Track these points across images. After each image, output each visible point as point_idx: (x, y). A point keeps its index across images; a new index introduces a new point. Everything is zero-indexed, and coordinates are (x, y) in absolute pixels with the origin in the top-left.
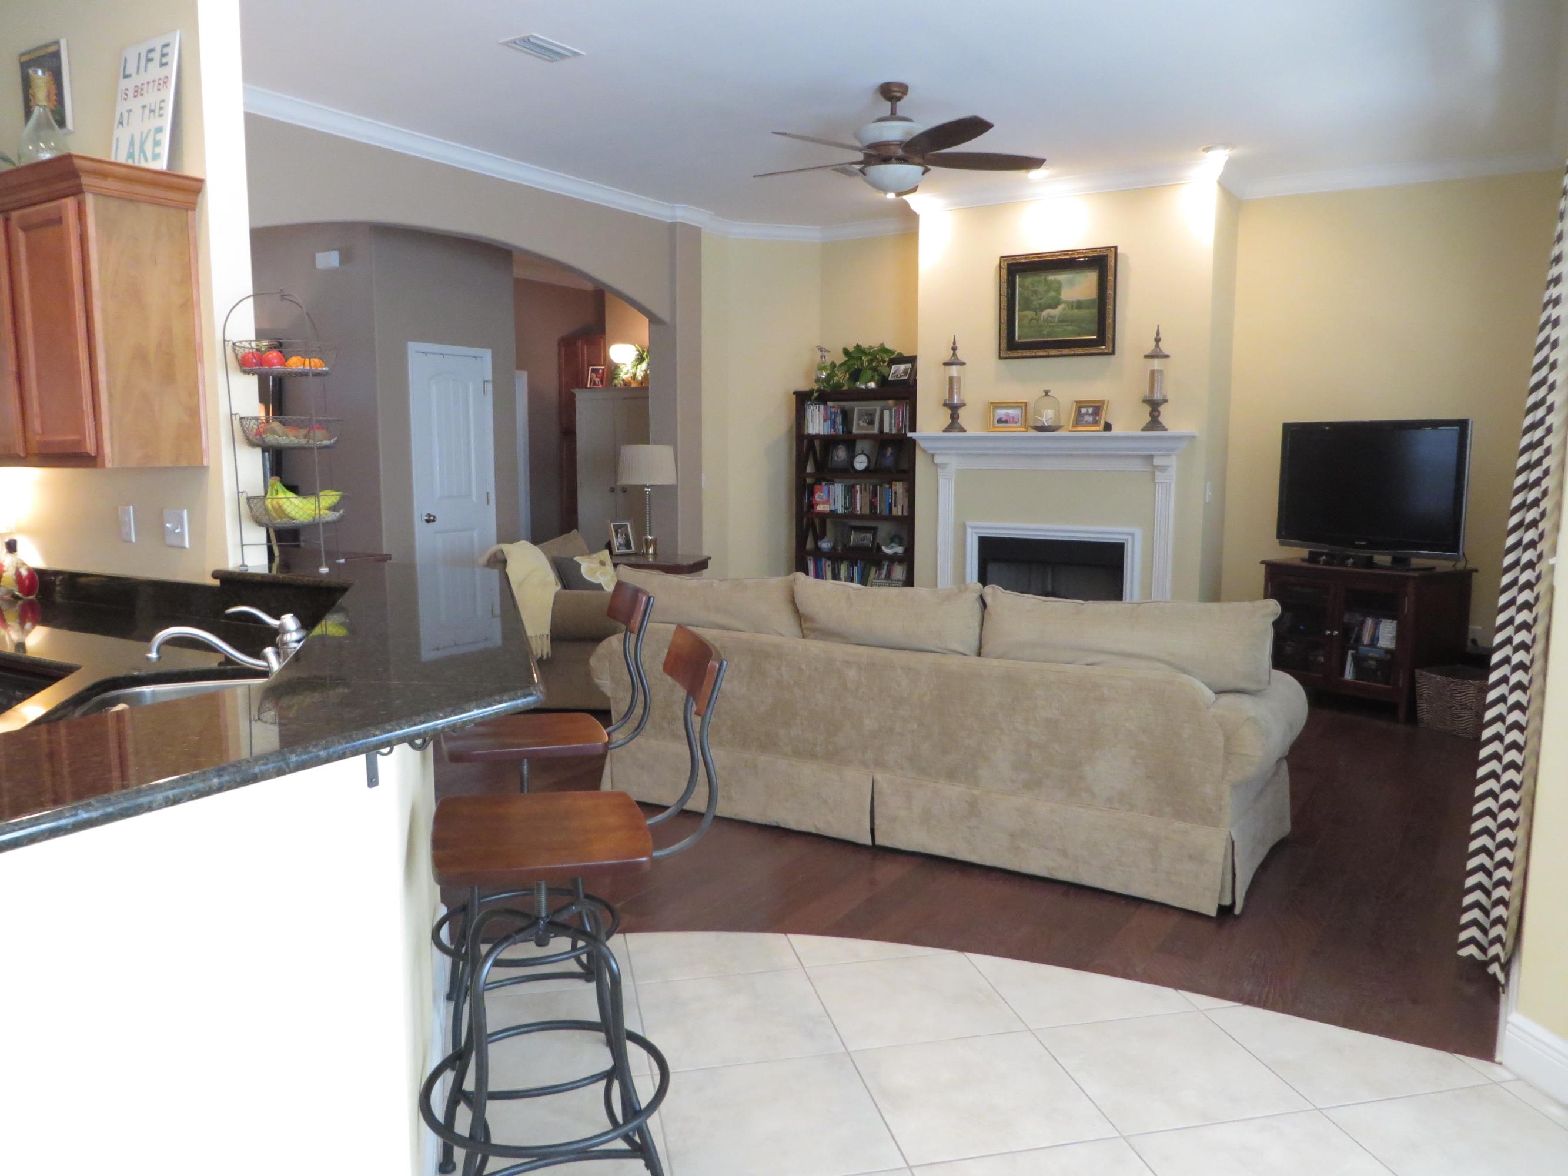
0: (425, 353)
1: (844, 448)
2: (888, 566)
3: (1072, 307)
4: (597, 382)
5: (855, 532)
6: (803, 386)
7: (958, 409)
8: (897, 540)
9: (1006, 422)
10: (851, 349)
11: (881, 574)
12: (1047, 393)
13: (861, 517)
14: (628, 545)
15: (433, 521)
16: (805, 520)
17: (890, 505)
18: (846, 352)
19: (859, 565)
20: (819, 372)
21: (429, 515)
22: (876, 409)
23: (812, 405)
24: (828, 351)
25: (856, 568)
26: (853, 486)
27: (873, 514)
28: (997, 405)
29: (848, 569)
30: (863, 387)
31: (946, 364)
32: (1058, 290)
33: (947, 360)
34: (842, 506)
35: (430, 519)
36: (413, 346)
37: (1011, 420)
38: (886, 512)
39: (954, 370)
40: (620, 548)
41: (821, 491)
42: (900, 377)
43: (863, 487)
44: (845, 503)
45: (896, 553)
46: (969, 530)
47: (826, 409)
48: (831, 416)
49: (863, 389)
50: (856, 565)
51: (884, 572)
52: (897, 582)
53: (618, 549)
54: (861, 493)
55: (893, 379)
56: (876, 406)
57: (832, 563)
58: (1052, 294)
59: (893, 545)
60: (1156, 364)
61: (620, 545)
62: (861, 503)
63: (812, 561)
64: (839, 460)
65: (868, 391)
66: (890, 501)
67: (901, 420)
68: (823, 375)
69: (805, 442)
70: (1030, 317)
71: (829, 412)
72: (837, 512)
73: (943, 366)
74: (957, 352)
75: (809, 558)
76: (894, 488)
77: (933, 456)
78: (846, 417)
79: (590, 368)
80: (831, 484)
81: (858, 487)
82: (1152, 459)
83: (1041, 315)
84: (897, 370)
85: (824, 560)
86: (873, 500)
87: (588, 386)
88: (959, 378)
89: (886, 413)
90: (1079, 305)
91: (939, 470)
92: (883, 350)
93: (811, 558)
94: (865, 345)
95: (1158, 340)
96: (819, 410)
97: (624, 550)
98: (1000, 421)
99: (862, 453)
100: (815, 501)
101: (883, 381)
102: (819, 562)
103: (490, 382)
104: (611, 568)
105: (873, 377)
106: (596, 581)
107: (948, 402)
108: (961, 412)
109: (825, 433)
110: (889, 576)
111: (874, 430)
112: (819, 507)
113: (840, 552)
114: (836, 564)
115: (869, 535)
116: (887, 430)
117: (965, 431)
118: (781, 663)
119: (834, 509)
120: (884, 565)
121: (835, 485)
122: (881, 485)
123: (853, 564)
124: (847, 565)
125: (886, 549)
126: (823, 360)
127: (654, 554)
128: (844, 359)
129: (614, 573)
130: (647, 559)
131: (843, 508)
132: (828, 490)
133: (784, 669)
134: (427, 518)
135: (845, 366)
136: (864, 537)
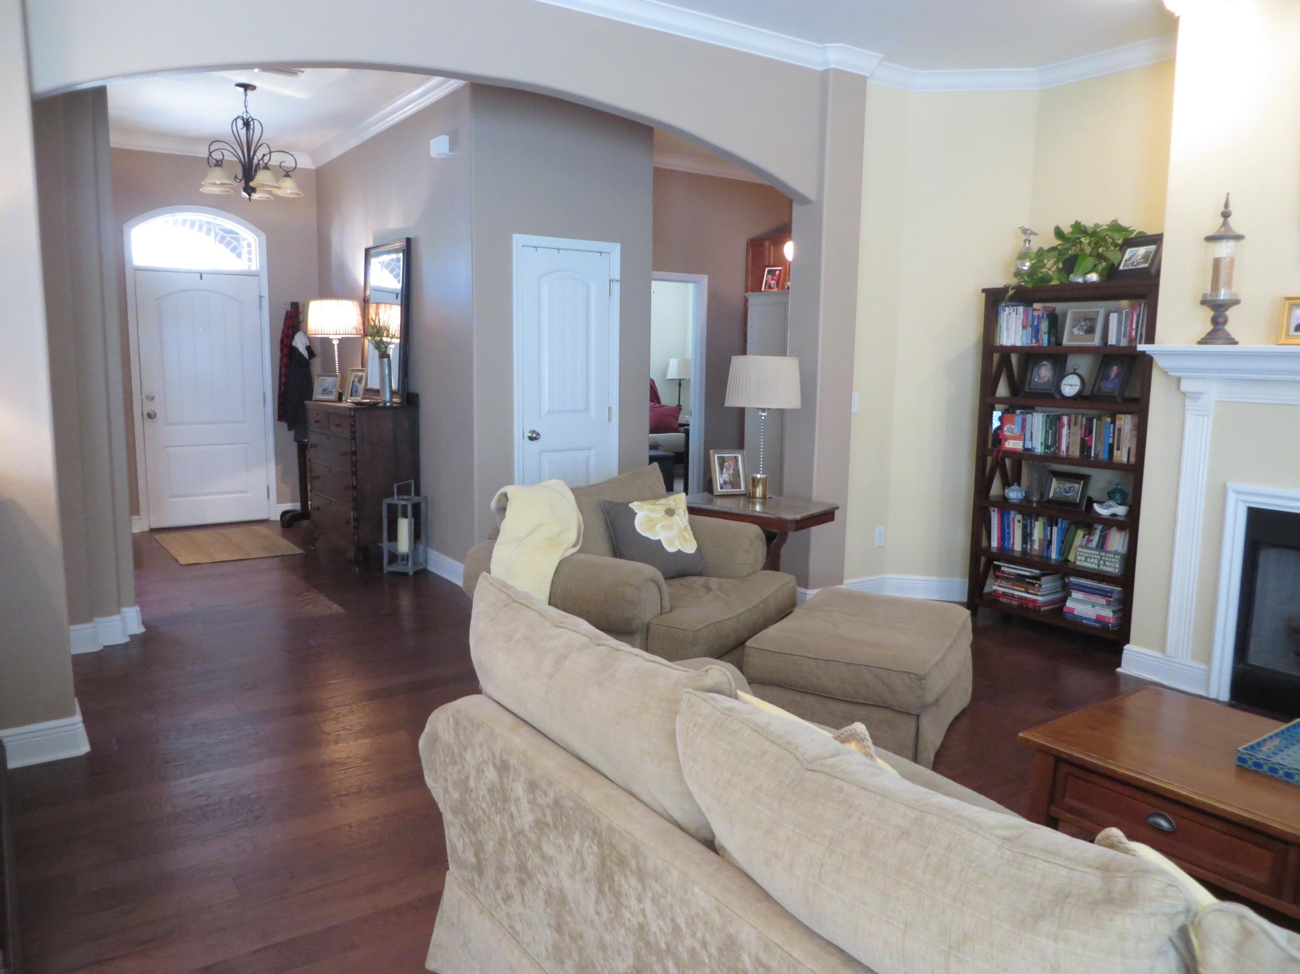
0: (536, 247)
2: (1102, 531)
4: (772, 286)
5: (1057, 480)
6: (998, 282)
7: (1226, 310)
8: (1118, 496)
10: (1067, 229)
11: (1092, 541)
13: (1068, 460)
14: (735, 483)
15: (536, 439)
16: (989, 459)
17: (1111, 446)
18: (1059, 233)
19: (1059, 525)
20: (1019, 262)
21: (534, 432)
22: (1098, 312)
23: (1008, 306)
24: (1035, 234)
25: (1055, 529)
26: (1059, 418)
27: (1085, 458)
29: (1045, 529)
30: (1080, 280)
31: (1210, 239)
33: (1211, 232)
34: (1042, 443)
35: (534, 437)
36: (519, 240)
38: (1104, 456)
39: (1224, 249)
40: (724, 486)
41: (1013, 423)
42: (1136, 266)
43: (1073, 419)
44: (1046, 439)
45: (1114, 515)
46: (1232, 497)
47: (1026, 313)
48: (1033, 322)
49: (1079, 283)
50: (1056, 525)
51: (1096, 538)
52: (1112, 556)
53: (721, 488)
54: (1069, 428)
55: (1124, 268)
56: (1099, 308)
57: (1023, 518)
59: (1111, 503)
61: (725, 483)
62: (1068, 442)
63: (996, 513)
64: (1041, 381)
65: (1087, 285)
66: (1111, 441)
67: (1134, 326)
68: (1025, 266)
69: (996, 357)
71: (1030, 318)
72: (1034, 451)
73: (1205, 243)
74: (1230, 220)
75: (992, 509)
76: (1118, 423)
77: (1179, 379)
78: (1055, 323)
79: (767, 269)
80: (1027, 413)
81: (1065, 419)
84: (1132, 256)
85: (1012, 513)
86: (1086, 438)
87: (763, 289)
88: (1232, 260)
89: (1114, 318)
91: (1188, 402)
92: (1116, 227)
93: (997, 509)
94: (1089, 222)
96: (1016, 314)
97: (728, 490)
99: (1075, 373)
100: (1004, 435)
101: (1112, 273)
102: (1006, 516)
103: (617, 281)
104: (682, 518)
105: (1095, 266)
106: (653, 537)
107: (1208, 298)
108: (1231, 313)
109: (1025, 345)
110: (1102, 545)
111: (1093, 341)
112: (1009, 444)
113: (1035, 505)
114: (1029, 520)
115: (1077, 486)
116: (1112, 341)
117: (1236, 343)
118: (644, 890)
119: (1030, 447)
120: (1096, 529)
121: (1035, 414)
122: (1099, 418)
123: (1051, 522)
124: (1044, 524)
125: (1101, 508)
126: (1027, 245)
127: (764, 497)
128: (1056, 242)
129: (686, 526)
130: (754, 504)
131: (1043, 447)
132: (1024, 421)
133: (648, 906)
134: (530, 435)
135: (1057, 252)
136: (1070, 488)
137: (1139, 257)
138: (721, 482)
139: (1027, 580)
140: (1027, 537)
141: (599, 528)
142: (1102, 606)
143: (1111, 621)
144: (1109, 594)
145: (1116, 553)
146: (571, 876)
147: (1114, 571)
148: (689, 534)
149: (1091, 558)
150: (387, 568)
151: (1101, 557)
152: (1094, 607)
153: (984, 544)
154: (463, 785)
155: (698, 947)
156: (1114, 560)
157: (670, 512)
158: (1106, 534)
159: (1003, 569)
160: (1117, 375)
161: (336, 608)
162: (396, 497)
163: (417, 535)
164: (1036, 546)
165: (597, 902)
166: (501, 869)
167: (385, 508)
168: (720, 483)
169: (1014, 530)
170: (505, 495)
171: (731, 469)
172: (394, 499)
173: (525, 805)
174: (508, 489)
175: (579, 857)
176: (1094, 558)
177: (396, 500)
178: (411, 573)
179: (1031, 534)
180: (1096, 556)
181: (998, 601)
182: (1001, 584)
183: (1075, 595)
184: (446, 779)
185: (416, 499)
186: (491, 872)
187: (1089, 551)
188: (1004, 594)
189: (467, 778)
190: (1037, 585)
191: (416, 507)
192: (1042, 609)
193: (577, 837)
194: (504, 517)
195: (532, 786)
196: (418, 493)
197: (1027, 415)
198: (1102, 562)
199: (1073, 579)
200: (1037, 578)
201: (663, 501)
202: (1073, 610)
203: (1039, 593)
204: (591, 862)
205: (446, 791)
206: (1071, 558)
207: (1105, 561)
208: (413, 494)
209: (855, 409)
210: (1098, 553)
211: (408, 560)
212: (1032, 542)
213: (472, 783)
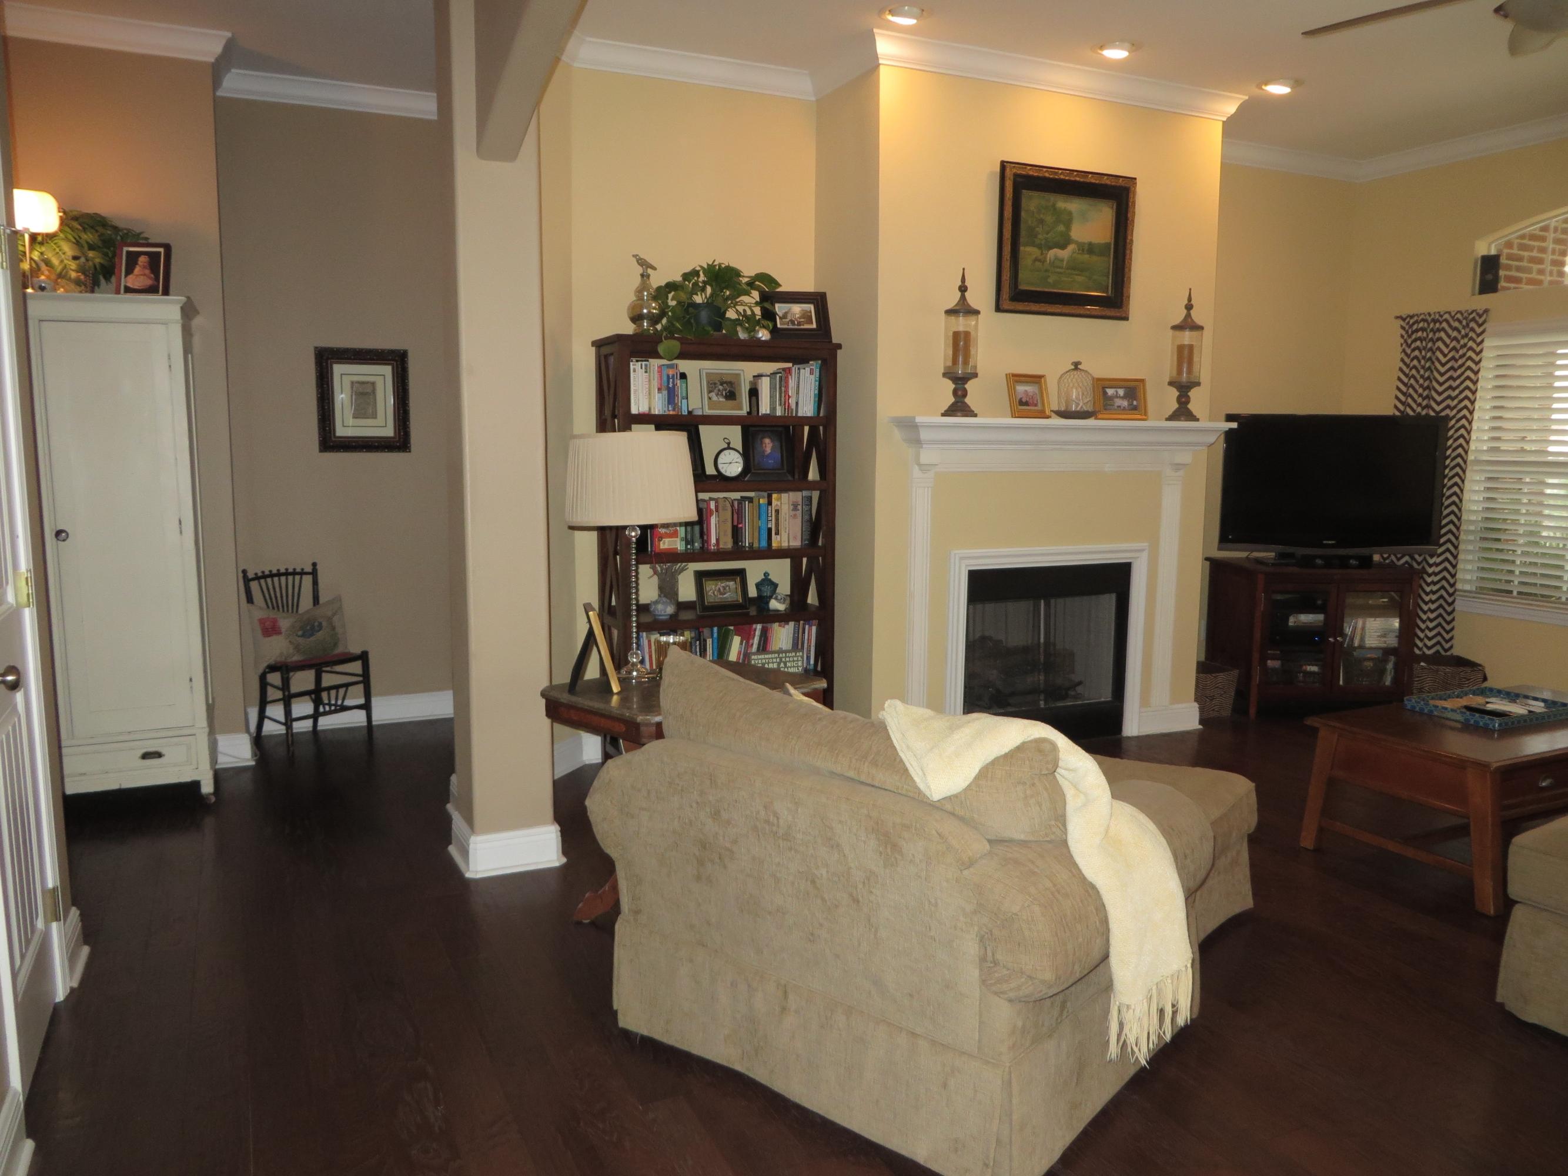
5: (708, 581)
8: (766, 588)
12: (1076, 365)
13: (721, 555)
17: (769, 532)
19: (715, 636)
24: (654, 268)
25: (710, 641)
27: (738, 549)
31: (950, 312)
32: (1068, 225)
33: (954, 305)
37: (1031, 401)
38: (761, 544)
39: (961, 322)
42: (801, 324)
43: (721, 504)
46: (956, 562)
47: (660, 371)
48: (666, 383)
50: (711, 636)
52: (794, 654)
54: (717, 515)
55: (783, 327)
56: (740, 370)
58: (1061, 228)
60: (1187, 337)
62: (715, 533)
66: (769, 526)
67: (791, 393)
70: (1034, 256)
71: (665, 378)
73: (947, 315)
76: (775, 503)
81: (713, 505)
83: (1047, 254)
84: (792, 313)
86: (738, 525)
88: (967, 334)
89: (764, 382)
95: (1189, 307)
96: (652, 371)
99: (729, 448)
100: (658, 533)
101: (772, 329)
109: (661, 413)
112: (664, 543)
115: (732, 584)
116: (765, 408)
117: (975, 415)
124: (691, 638)
126: (647, 280)
131: (683, 543)
136: (724, 588)
147: (797, 671)
149: (769, 663)
151: (781, 659)
156: (795, 659)
176: (773, 663)
180: (775, 660)
187: (765, 656)
198: (782, 665)
207: (785, 663)
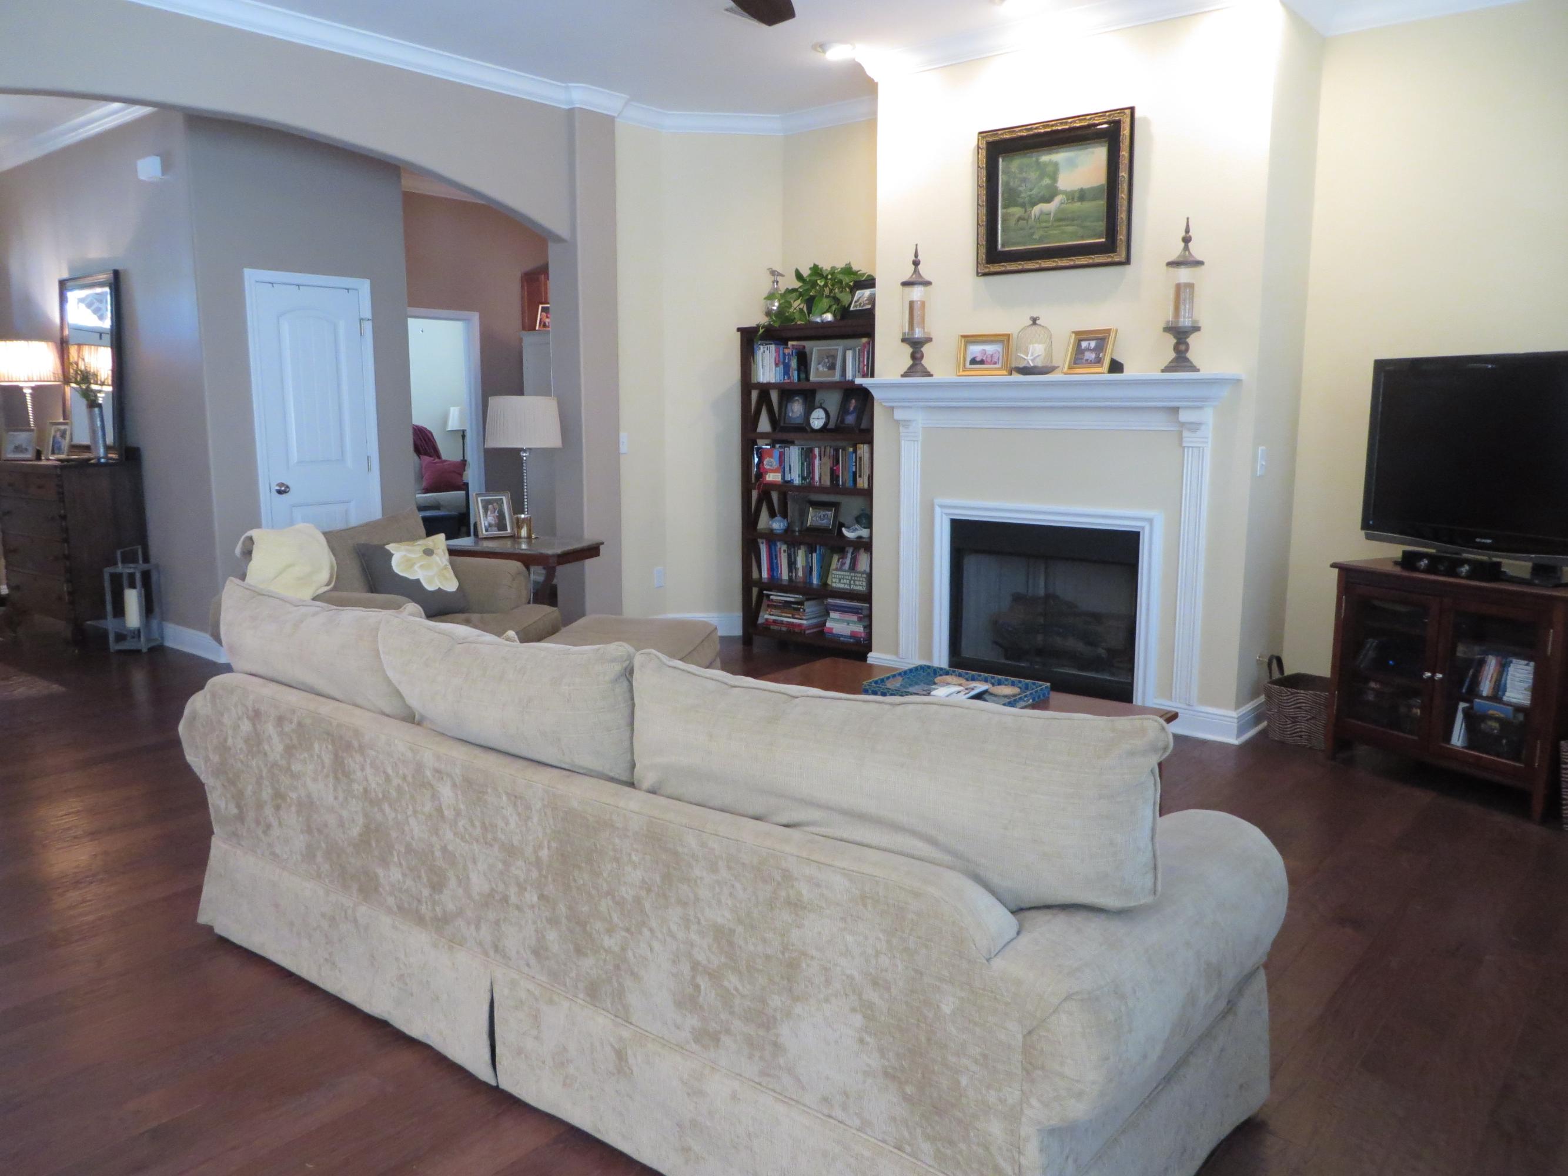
0: (272, 283)
1: (801, 401)
2: (852, 554)
3: (1073, 199)
4: (547, 324)
5: (813, 509)
6: (750, 322)
7: (922, 347)
9: (982, 362)
10: (806, 272)
11: (845, 564)
12: (1034, 321)
13: (822, 490)
14: (502, 526)
15: (285, 492)
16: (755, 494)
17: (855, 474)
18: (799, 276)
19: (818, 552)
20: (769, 302)
21: (281, 485)
22: (837, 349)
23: (763, 345)
24: (782, 275)
25: (814, 555)
26: (811, 450)
27: (835, 486)
28: (970, 339)
29: (806, 556)
30: (818, 320)
31: (905, 284)
32: (1054, 178)
33: (906, 278)
34: (799, 476)
35: (283, 490)
36: (251, 276)
37: (989, 360)
38: (849, 484)
39: (916, 293)
41: (774, 456)
42: (863, 306)
43: (823, 450)
44: (802, 470)
45: (860, 537)
46: (938, 510)
47: (777, 351)
48: (784, 359)
49: (818, 322)
50: (816, 552)
51: (848, 561)
52: (860, 575)
53: (487, 531)
54: (820, 459)
55: (855, 309)
56: (837, 346)
57: (788, 548)
58: (1047, 181)
59: (857, 526)
60: (1184, 275)
61: (490, 525)
62: (820, 472)
63: (764, 544)
64: (795, 416)
65: (825, 325)
66: (854, 470)
67: (865, 363)
68: (774, 306)
69: (755, 394)
70: (1017, 216)
71: (781, 355)
72: (793, 483)
73: (901, 287)
74: (920, 267)
75: (760, 541)
76: (858, 452)
77: (892, 408)
78: (803, 359)
79: (540, 306)
80: (785, 447)
81: (816, 451)
82: (1178, 411)
83: (1031, 211)
84: (860, 298)
85: (778, 544)
86: (835, 468)
87: (537, 328)
88: (923, 303)
89: (849, 354)
90: (1082, 195)
91: (901, 429)
92: (848, 270)
93: (764, 541)
94: (826, 266)
95: (1187, 240)
96: (769, 352)
98: (974, 361)
99: (821, 407)
100: (765, 470)
101: (844, 313)
102: (773, 547)
103: (368, 320)
104: (442, 558)
105: (830, 307)
106: (412, 577)
107: (907, 337)
108: (926, 349)
109: (778, 381)
110: (853, 567)
111: (834, 376)
112: (769, 477)
113: (797, 534)
114: (792, 550)
115: (830, 513)
116: (849, 376)
117: (931, 375)
118: (365, 761)
119: (789, 479)
120: (847, 552)
121: (792, 447)
122: (844, 449)
123: (811, 550)
124: (805, 551)
125: (848, 531)
126: (776, 286)
127: (529, 537)
128: (797, 284)
129: (446, 565)
130: (520, 544)
131: (800, 478)
132: (781, 456)
133: (369, 771)
134: (278, 488)
135: (798, 293)
136: (824, 516)
137: (865, 299)
138: (486, 524)
139: (793, 606)
140: (792, 565)
141: (354, 570)
142: (854, 622)
143: (863, 635)
144: (860, 611)
145: (862, 573)
146: (315, 780)
147: (862, 589)
148: (450, 574)
149: (843, 579)
150: (114, 646)
151: (852, 577)
152: (848, 624)
153: (755, 575)
154: (223, 748)
155: (400, 781)
156: (861, 579)
157: (429, 552)
158: (856, 556)
159: (771, 597)
160: (855, 408)
161: (56, 688)
162: (120, 565)
163: (149, 608)
164: (800, 574)
165: (335, 790)
166: (260, 806)
167: (107, 577)
168: (485, 526)
169: (781, 560)
170: (251, 539)
171: (496, 512)
172: (118, 567)
173: (276, 739)
174: (254, 533)
175: (319, 761)
176: (847, 580)
177: (120, 568)
178: (145, 650)
179: (795, 563)
180: (847, 577)
181: (769, 629)
182: (771, 613)
183: (834, 615)
184: (206, 748)
185: (145, 567)
186: (251, 815)
187: (842, 573)
188: (775, 622)
189: (225, 740)
190: (801, 610)
191: (146, 576)
192: (808, 632)
193: (316, 746)
194: (250, 560)
195: (280, 720)
196: (146, 560)
197: (786, 449)
198: (852, 582)
199: (830, 600)
200: (801, 603)
201: (421, 542)
202: (832, 629)
203: (804, 617)
204: (327, 759)
205: (207, 759)
206: (829, 582)
207: (854, 581)
208: (141, 562)
209: (623, 448)
210: (849, 574)
211: (139, 636)
212: (796, 569)
213: (230, 741)
